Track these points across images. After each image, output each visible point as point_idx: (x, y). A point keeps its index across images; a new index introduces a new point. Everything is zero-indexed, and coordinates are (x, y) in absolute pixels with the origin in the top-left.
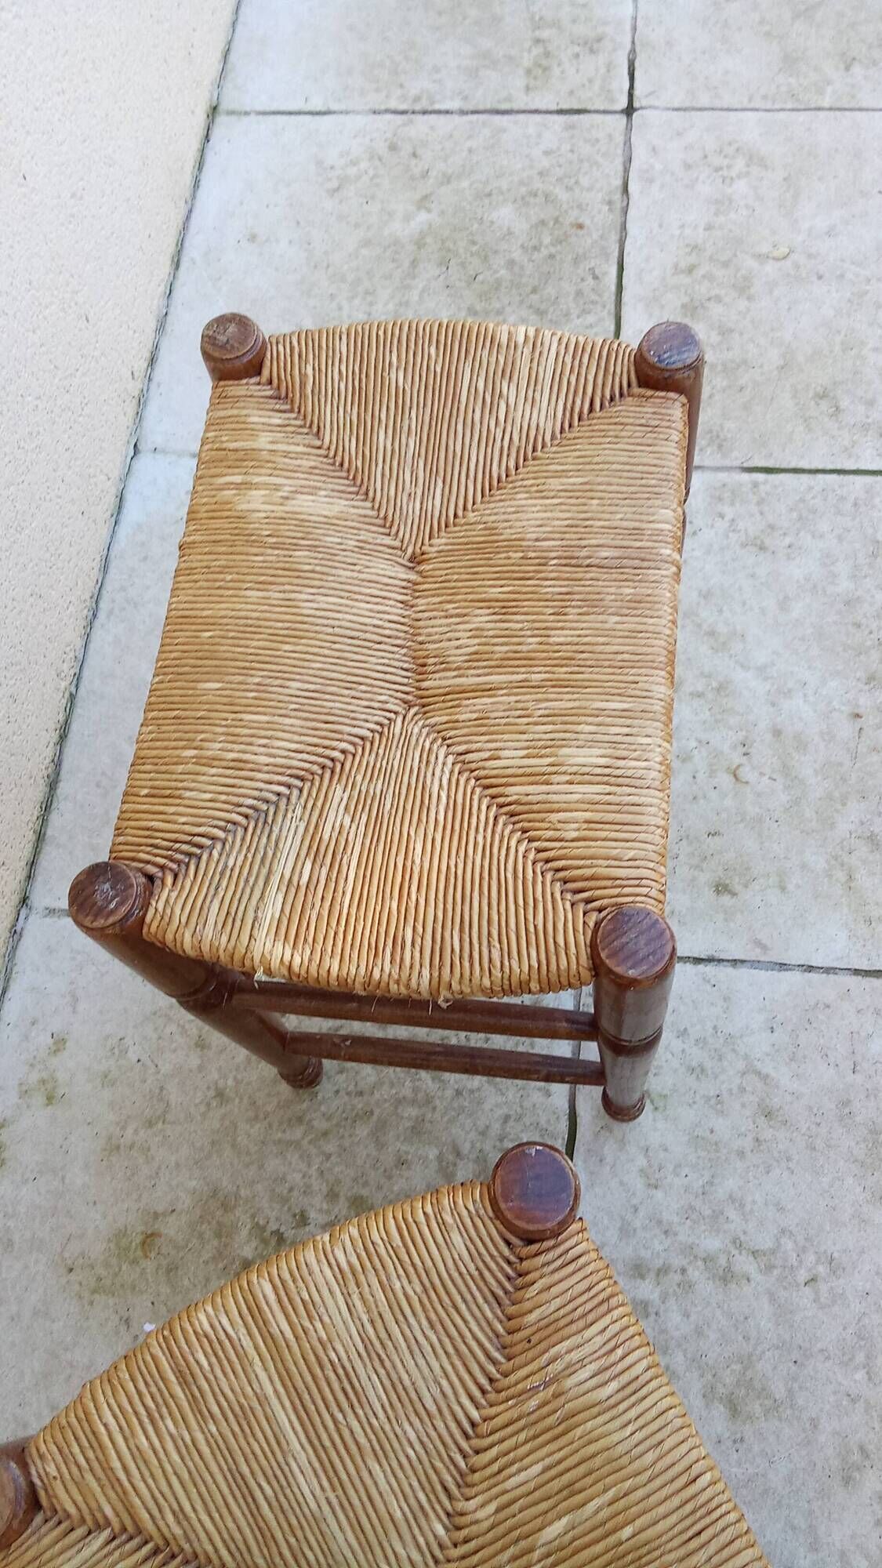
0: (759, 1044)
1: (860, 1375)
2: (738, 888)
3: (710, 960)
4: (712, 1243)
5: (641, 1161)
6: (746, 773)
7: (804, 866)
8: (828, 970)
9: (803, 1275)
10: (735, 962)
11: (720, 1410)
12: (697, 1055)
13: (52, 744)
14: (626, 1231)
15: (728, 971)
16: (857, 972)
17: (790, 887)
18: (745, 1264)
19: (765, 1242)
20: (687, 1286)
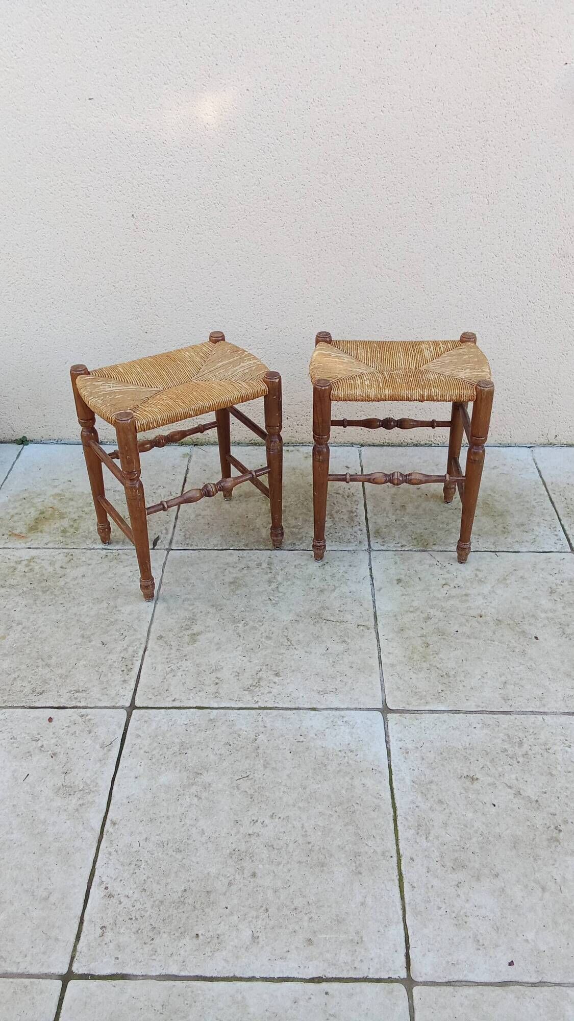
0: (345, 589)
1: (243, 609)
2: (400, 584)
3: (372, 579)
4: (279, 578)
5: (303, 564)
6: (446, 587)
7: (413, 600)
8: (374, 607)
9: (271, 598)
10: (373, 584)
11: (232, 580)
12: (338, 576)
13: (412, 441)
14: (281, 561)
15: (370, 582)
16: (375, 613)
17: (404, 597)
18: (274, 586)
19: (281, 589)
20: (266, 574)
